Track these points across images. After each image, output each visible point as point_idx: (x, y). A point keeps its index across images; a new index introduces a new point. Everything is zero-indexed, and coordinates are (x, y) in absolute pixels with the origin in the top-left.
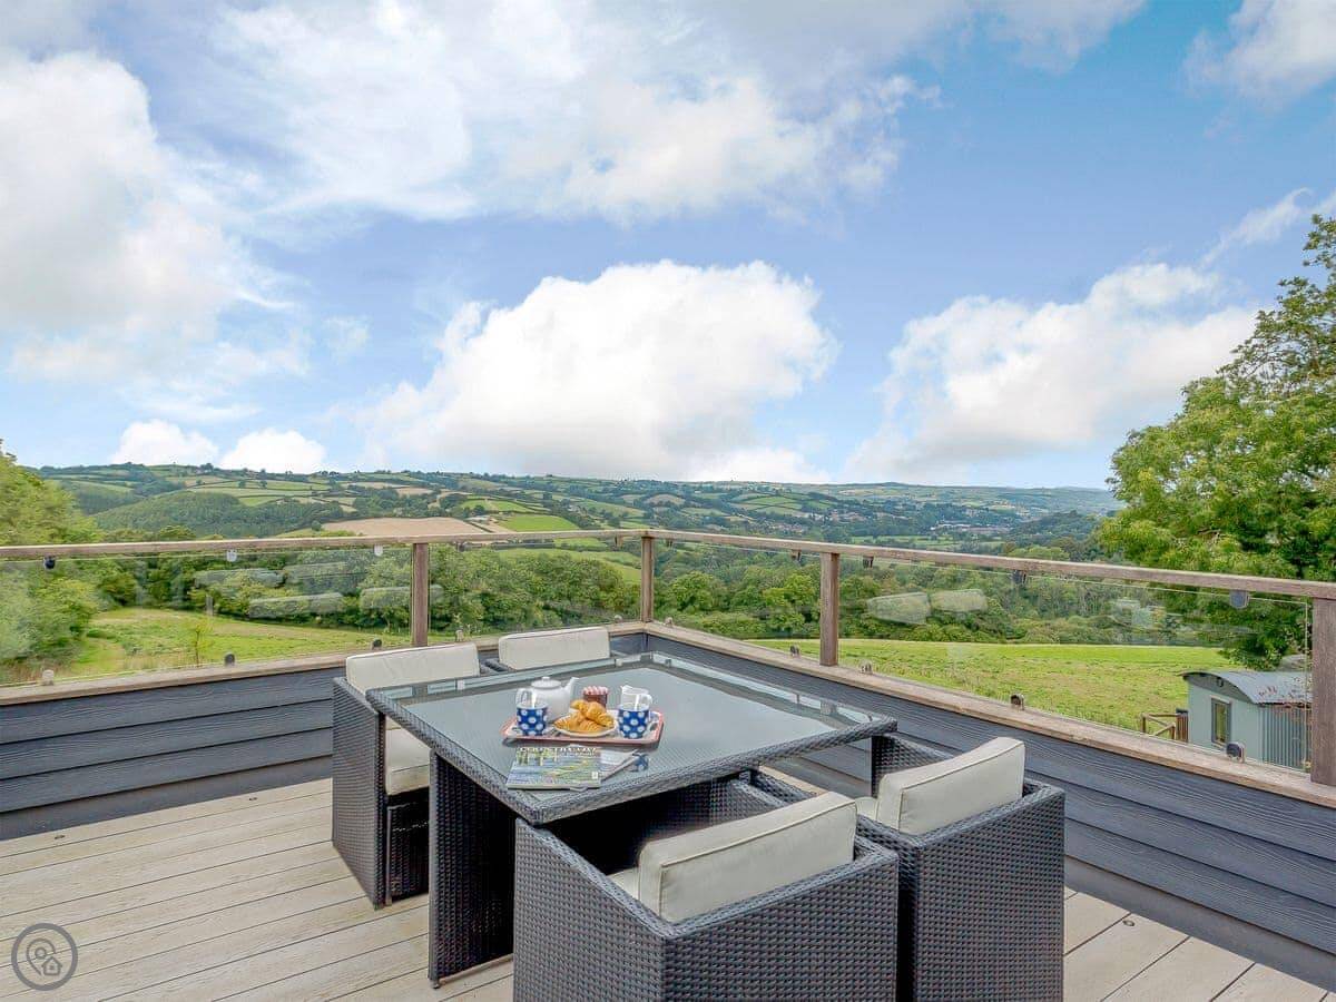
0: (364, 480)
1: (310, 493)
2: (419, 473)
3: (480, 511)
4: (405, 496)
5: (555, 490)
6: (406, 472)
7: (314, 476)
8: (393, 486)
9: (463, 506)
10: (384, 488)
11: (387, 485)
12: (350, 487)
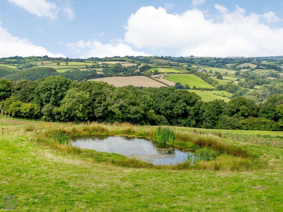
0: (108, 61)
1: (85, 67)
2: (132, 57)
3: (157, 73)
4: (125, 67)
5: (193, 63)
6: (127, 56)
7: (88, 59)
8: (120, 63)
9: (149, 71)
10: (116, 64)
11: (117, 62)
12: (102, 64)
